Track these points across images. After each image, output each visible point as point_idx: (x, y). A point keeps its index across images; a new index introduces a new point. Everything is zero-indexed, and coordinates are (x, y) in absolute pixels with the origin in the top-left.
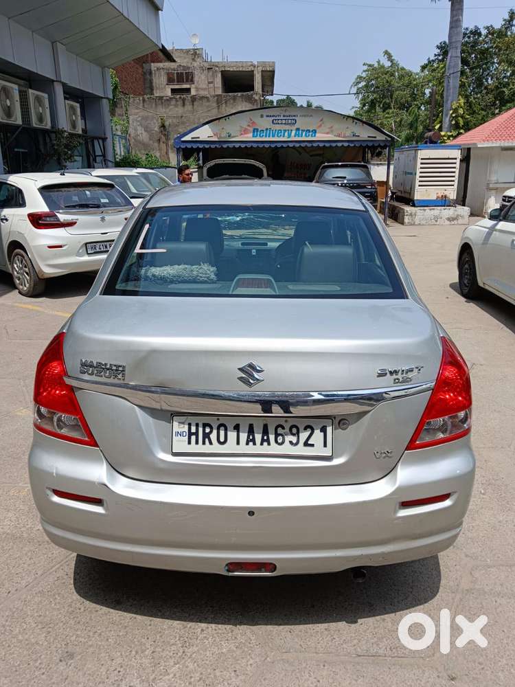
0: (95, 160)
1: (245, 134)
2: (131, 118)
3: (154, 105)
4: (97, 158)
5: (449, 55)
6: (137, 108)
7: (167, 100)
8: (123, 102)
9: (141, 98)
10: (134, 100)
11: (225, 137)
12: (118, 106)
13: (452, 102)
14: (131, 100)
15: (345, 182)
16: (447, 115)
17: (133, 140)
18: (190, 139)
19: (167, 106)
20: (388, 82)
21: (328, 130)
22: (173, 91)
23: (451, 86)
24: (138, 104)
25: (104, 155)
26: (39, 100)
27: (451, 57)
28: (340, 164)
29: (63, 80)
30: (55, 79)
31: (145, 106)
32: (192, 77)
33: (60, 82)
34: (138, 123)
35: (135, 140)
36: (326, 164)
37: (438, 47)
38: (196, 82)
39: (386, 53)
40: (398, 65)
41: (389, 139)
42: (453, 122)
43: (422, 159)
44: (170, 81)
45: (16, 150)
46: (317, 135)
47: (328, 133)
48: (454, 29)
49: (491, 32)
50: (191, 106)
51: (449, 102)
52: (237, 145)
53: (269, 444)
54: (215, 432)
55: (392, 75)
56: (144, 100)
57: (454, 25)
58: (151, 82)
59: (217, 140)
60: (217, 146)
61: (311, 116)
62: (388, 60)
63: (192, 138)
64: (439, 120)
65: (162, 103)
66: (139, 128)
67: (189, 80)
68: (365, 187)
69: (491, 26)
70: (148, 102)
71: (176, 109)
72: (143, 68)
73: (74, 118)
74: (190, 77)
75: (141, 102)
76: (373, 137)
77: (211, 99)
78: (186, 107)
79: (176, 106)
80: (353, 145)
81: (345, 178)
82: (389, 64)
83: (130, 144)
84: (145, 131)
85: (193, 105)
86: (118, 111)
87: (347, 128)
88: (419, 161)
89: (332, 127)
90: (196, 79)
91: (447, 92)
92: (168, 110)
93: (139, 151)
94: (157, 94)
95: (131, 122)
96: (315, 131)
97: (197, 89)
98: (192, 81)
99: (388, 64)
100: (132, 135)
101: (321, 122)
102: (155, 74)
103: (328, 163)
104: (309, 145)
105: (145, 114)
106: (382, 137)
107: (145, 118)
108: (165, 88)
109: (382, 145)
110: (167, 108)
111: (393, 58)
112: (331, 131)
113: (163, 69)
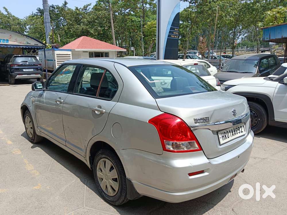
5: (45, 14)
13: (49, 33)
15: (27, 63)
16: (47, 38)
20: (7, 21)
21: (15, 40)
23: (48, 26)
27: (46, 15)
28: (20, 55)
36: (15, 55)
37: (37, 10)
39: (4, 8)
40: (11, 14)
41: (44, 46)
42: (51, 41)
43: (57, 54)
46: (9, 42)
47: (15, 42)
48: (45, 4)
49: (58, 8)
51: (48, 32)
53: (236, 135)
54: (227, 134)
55: (9, 18)
57: (45, 2)
61: (5, 33)
62: (6, 11)
64: (44, 39)
68: (37, 65)
69: (58, 5)
76: (37, 45)
80: (28, 47)
81: (27, 62)
82: (7, 13)
87: (24, 40)
88: (56, 55)
89: (16, 39)
91: (46, 28)
96: (8, 40)
99: (5, 13)
101: (10, 37)
103: (16, 55)
104: (5, 46)
106: (41, 45)
109: (41, 48)
111: (8, 11)
112: (16, 41)
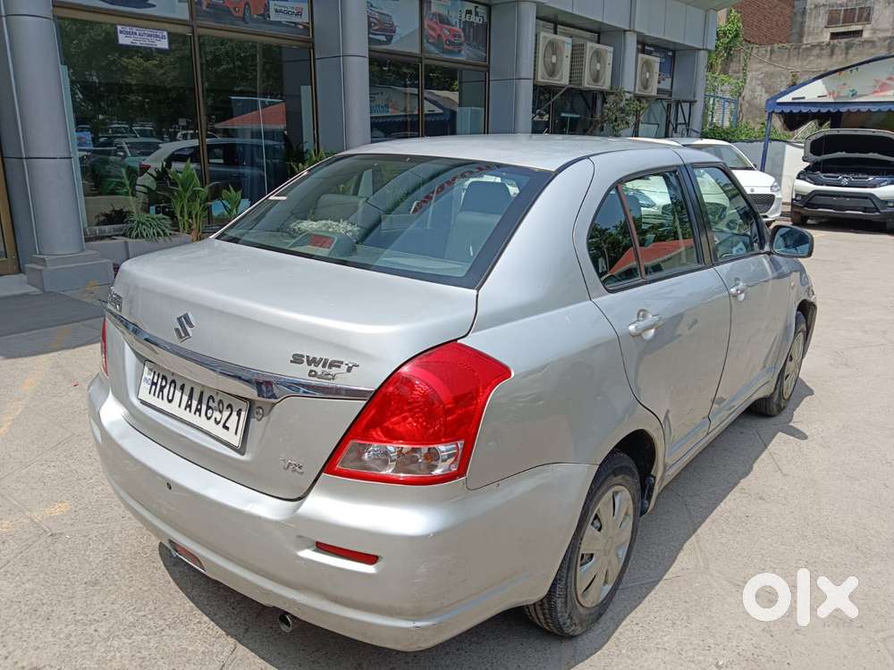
0: (675, 130)
1: (881, 91)
2: (749, 75)
3: (786, 57)
4: (679, 126)
6: (761, 62)
7: (807, 48)
8: (743, 55)
9: (769, 48)
10: (758, 52)
11: (847, 97)
12: (735, 60)
14: (755, 51)
17: (747, 105)
18: (790, 100)
19: (805, 57)
22: (834, 36)
24: (764, 56)
25: (687, 124)
26: (598, 55)
29: (636, 29)
30: (627, 28)
31: (774, 58)
32: (869, 14)
33: (634, 31)
34: (759, 82)
35: (750, 105)
38: (873, 22)
44: (832, 21)
45: (563, 115)
50: (844, 56)
52: (864, 109)
53: (200, 415)
54: (168, 386)
56: (772, 51)
58: (802, 25)
59: (832, 100)
60: (831, 110)
63: (793, 99)
65: (799, 53)
66: (758, 88)
67: (863, 19)
70: (777, 53)
71: (819, 61)
72: (793, 7)
73: (648, 76)
74: (865, 15)
75: (769, 53)
77: (878, 44)
78: (835, 57)
79: (819, 56)
83: (741, 111)
84: (766, 92)
85: (847, 53)
86: (733, 66)
90: (875, 16)
92: (805, 63)
93: (753, 119)
94: (808, 40)
95: (747, 81)
97: (874, 31)
98: (868, 20)
100: (746, 99)
102: (810, 14)
105: (772, 69)
107: (770, 75)
108: (822, 32)
110: (805, 60)
113: (824, 5)
